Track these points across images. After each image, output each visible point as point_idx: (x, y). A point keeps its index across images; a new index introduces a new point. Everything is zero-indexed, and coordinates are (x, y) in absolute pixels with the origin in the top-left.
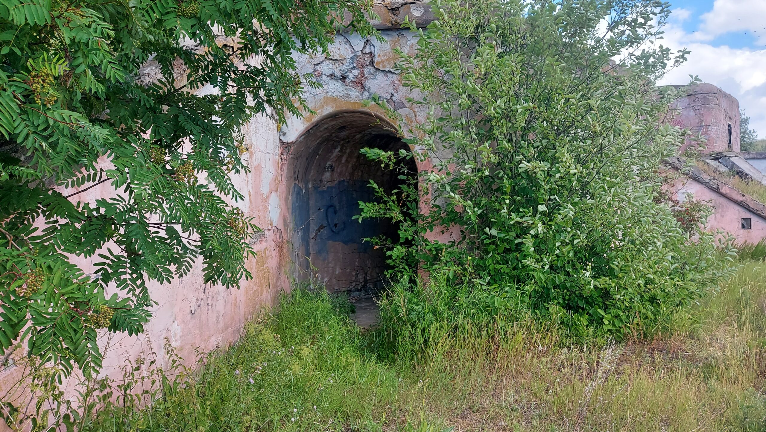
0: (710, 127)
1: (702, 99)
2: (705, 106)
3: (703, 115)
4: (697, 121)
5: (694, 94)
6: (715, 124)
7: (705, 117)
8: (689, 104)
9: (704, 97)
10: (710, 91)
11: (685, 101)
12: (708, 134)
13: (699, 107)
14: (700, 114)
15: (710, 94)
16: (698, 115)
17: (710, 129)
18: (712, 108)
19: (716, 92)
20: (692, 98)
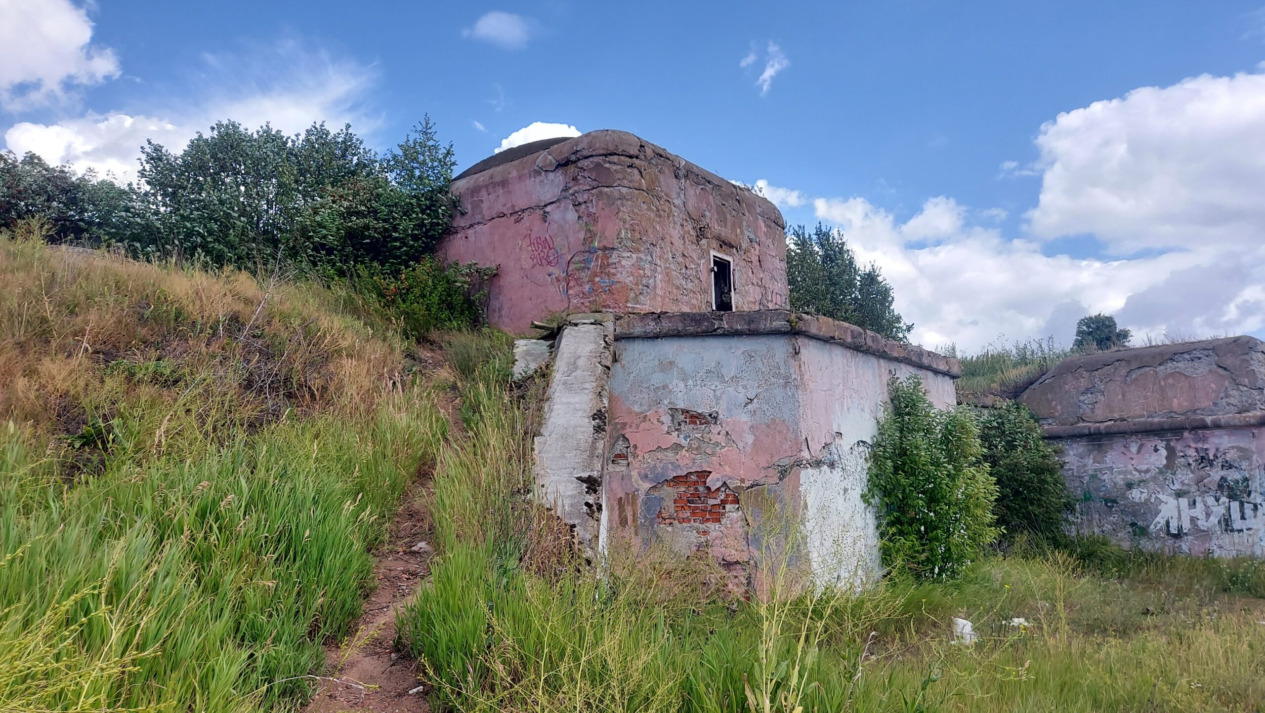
0: (615, 254)
1: (590, 170)
2: (601, 192)
3: (595, 220)
4: (582, 235)
5: (573, 158)
6: (629, 244)
7: (600, 224)
8: (566, 189)
9: (598, 165)
10: (612, 148)
11: (557, 180)
12: (608, 274)
13: (586, 197)
14: (589, 215)
15: (615, 158)
16: (585, 219)
17: (614, 259)
18: (622, 197)
19: (634, 151)
20: (572, 169)
